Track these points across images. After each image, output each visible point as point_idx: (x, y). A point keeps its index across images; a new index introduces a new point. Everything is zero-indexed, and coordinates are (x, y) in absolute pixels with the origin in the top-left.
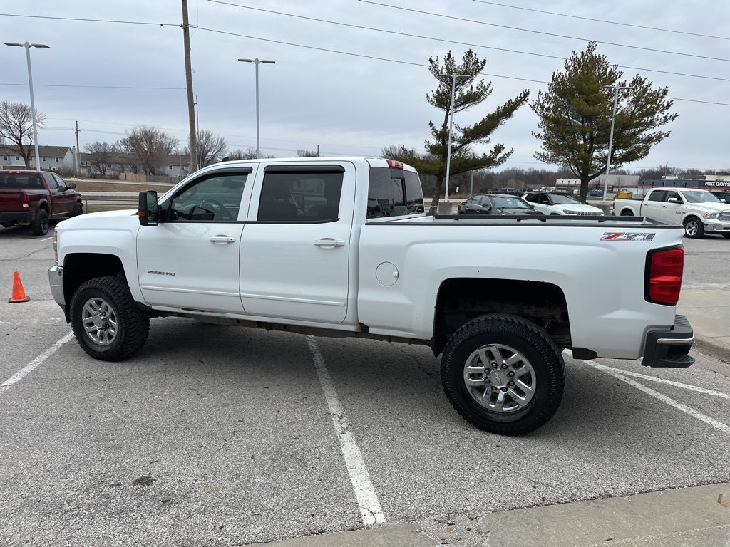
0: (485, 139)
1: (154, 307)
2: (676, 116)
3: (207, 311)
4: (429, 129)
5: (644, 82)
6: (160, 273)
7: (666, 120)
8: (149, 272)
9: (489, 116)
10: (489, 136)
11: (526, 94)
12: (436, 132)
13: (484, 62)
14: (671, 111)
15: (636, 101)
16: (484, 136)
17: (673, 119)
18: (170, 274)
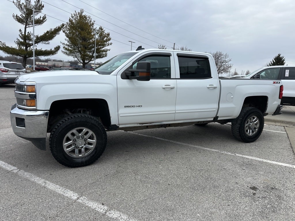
0: (48, 42)
1: (120, 126)
2: (112, 44)
3: (153, 123)
4: (19, 33)
5: (103, 30)
6: (133, 106)
7: (109, 45)
8: (125, 107)
9: (48, 32)
10: (49, 41)
11: (63, 25)
12: (22, 35)
13: (43, 6)
14: (110, 42)
15: (100, 36)
16: (47, 41)
17: (111, 44)
18: (139, 106)
